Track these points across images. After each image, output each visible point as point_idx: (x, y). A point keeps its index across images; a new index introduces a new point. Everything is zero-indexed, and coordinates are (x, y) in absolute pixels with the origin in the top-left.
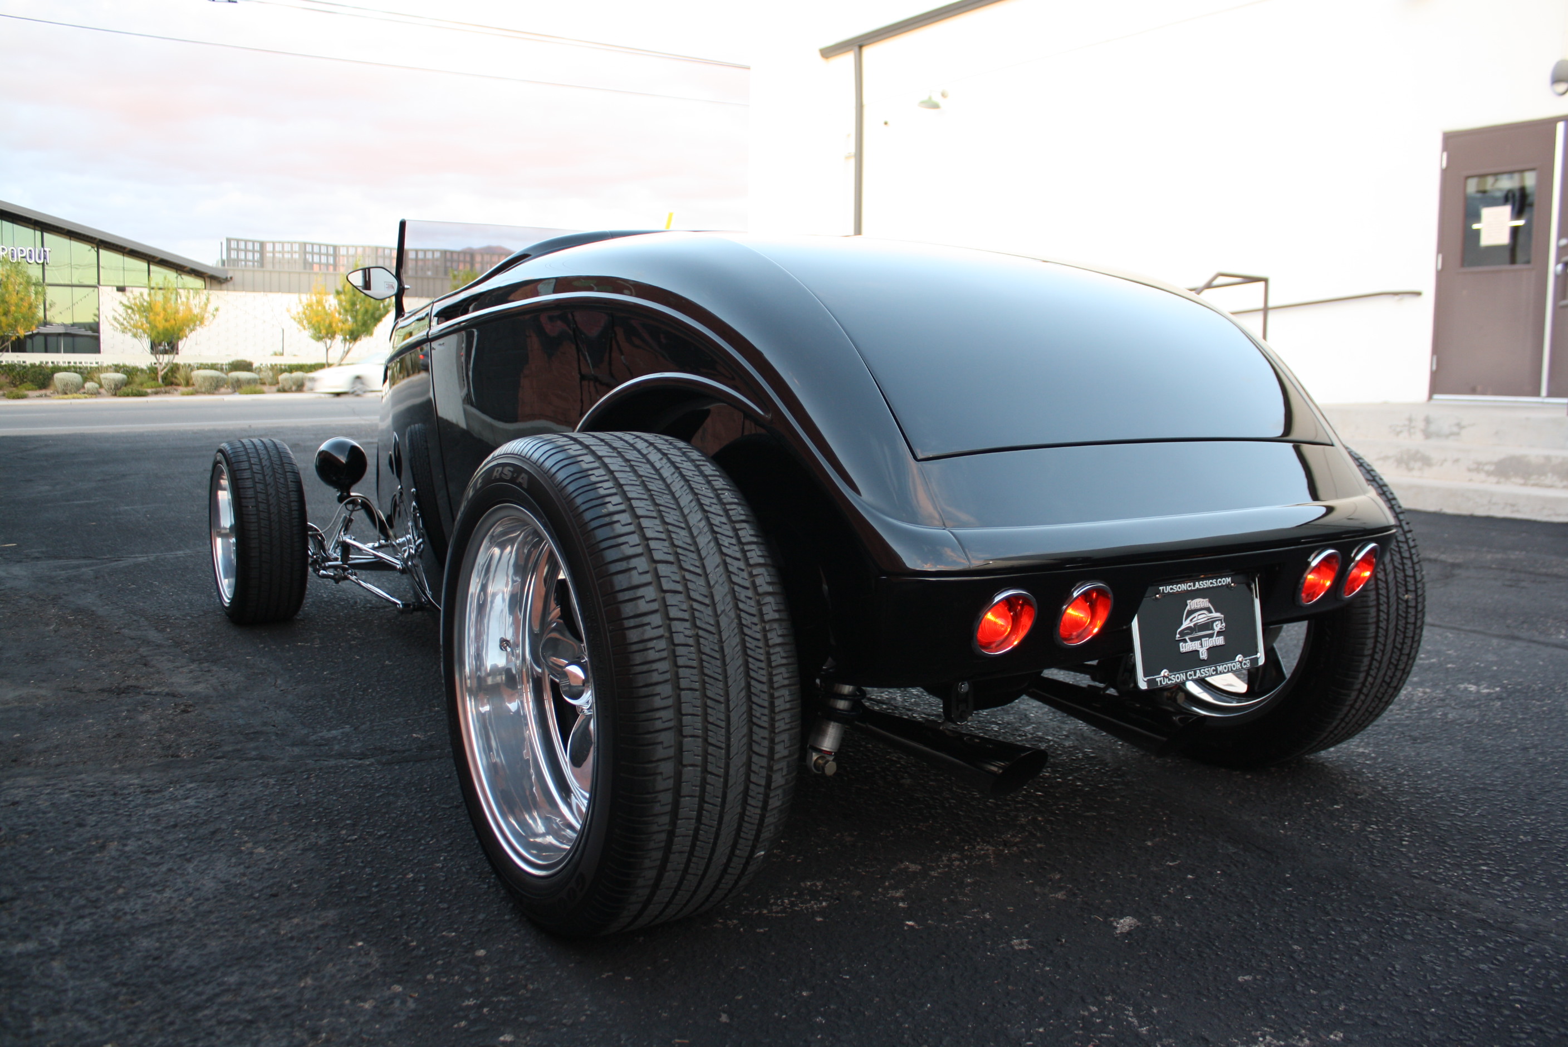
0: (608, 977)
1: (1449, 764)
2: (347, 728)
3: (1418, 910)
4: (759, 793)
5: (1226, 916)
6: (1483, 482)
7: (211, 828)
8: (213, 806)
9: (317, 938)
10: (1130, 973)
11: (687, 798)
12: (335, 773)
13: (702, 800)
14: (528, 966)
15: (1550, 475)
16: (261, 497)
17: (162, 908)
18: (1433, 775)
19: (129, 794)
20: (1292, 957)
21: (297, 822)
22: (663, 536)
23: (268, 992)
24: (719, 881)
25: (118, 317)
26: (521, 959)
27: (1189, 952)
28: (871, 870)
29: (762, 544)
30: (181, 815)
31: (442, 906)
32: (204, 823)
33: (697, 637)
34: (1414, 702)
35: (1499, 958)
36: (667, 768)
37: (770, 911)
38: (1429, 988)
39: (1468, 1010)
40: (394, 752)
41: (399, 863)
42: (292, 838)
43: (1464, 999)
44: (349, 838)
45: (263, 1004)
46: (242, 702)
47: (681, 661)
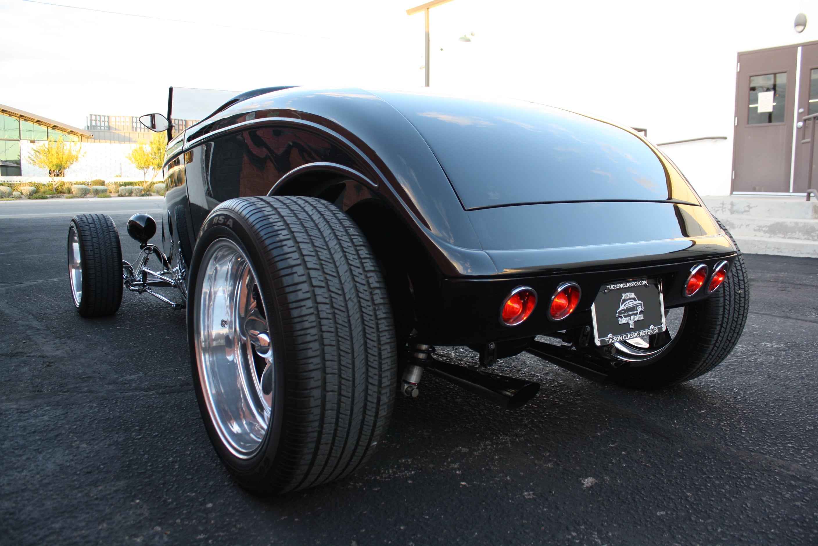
0: (285, 519)
1: (762, 386)
2: (141, 374)
3: (756, 470)
4: (373, 408)
5: (647, 476)
6: (762, 237)
7: (56, 433)
8: (58, 420)
9: (112, 498)
10: (594, 511)
11: (329, 411)
12: (132, 400)
13: (338, 412)
14: (237, 513)
15: (797, 232)
16: (96, 245)
17: (20, 482)
18: (754, 393)
19: (9, 414)
20: (687, 500)
21: (107, 428)
22: (313, 254)
23: (79, 533)
24: (350, 460)
25: (31, 156)
26: (233, 509)
27: (627, 498)
28: (440, 452)
29: (373, 259)
30: (39, 426)
31: (188, 477)
32: (52, 430)
33: (334, 314)
34: (738, 352)
35: (806, 498)
36: (317, 393)
37: (381, 477)
38: (768, 517)
39: (793, 531)
40: (166, 387)
41: (165, 452)
42: (103, 438)
43: (790, 524)
44: (137, 438)
45: (74, 540)
46: (82, 360)
47: (324, 328)
